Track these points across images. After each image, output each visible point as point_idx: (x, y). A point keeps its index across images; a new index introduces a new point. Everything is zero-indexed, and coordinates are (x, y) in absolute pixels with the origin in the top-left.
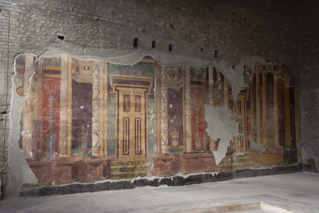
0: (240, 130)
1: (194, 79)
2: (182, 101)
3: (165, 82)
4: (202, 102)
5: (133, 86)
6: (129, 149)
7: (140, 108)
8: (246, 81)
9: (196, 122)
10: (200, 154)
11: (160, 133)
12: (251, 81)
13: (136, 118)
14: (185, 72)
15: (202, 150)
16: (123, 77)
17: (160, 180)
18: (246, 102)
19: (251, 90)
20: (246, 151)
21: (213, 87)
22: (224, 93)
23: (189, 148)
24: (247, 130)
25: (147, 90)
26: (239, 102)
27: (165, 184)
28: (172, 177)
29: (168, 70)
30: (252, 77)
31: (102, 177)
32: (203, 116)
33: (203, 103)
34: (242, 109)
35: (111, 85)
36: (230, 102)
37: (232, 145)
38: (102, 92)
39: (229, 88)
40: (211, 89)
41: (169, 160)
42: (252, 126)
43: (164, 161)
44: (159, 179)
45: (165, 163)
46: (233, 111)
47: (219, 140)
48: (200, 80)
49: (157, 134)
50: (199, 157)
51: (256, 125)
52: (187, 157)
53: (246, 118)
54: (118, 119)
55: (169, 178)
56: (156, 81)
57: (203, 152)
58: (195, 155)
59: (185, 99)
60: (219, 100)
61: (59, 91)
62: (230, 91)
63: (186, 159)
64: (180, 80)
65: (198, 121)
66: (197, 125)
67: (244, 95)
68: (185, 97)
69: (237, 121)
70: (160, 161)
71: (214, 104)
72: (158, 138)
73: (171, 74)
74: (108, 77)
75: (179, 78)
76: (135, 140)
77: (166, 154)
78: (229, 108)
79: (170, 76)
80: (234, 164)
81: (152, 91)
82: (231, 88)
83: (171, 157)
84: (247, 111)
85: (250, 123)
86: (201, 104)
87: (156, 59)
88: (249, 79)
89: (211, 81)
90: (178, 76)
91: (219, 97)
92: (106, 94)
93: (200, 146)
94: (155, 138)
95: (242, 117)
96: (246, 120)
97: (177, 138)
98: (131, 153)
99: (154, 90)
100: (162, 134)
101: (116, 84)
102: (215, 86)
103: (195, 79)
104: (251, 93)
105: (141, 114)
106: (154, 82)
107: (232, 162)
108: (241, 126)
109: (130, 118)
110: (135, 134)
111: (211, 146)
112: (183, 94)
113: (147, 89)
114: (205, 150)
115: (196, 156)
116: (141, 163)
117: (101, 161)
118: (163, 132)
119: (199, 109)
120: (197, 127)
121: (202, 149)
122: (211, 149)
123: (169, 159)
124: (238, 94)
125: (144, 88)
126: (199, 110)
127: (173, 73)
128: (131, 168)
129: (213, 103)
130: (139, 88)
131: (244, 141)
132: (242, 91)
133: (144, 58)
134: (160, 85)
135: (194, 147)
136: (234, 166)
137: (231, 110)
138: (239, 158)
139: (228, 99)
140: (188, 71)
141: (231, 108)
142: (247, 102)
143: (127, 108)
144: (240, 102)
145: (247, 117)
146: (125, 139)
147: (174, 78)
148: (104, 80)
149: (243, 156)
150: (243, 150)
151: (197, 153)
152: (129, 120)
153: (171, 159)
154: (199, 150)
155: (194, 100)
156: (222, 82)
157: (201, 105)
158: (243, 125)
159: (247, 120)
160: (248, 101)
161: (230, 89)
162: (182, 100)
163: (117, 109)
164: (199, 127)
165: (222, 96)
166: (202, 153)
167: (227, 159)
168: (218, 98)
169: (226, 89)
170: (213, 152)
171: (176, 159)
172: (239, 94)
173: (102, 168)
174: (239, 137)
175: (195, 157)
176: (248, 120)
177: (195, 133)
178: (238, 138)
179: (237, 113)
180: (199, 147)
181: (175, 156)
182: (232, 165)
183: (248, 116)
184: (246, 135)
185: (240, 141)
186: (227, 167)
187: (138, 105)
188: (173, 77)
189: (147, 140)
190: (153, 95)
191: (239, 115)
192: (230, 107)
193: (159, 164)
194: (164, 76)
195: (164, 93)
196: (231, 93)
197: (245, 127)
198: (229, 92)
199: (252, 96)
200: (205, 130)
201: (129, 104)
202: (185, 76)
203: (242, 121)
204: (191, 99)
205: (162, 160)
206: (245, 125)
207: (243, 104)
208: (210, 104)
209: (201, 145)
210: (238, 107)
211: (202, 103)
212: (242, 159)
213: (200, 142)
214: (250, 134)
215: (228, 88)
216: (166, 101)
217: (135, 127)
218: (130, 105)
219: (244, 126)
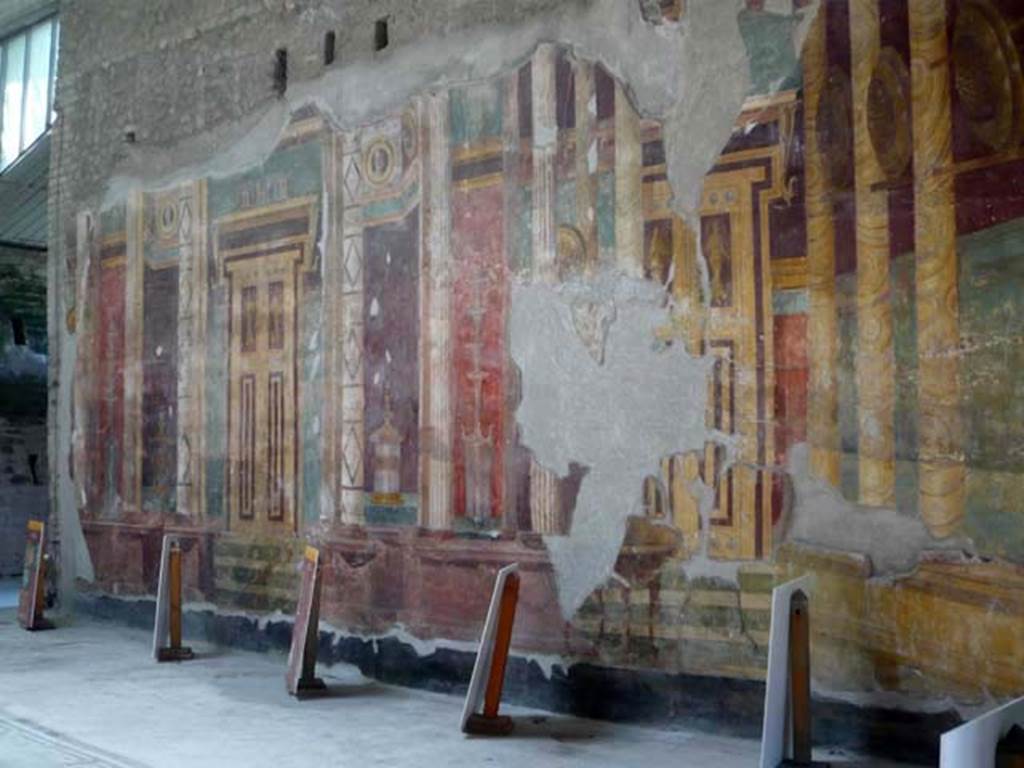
0: (718, 407)
1: (468, 152)
2: (414, 274)
3: (356, 201)
4: (498, 266)
5: (263, 246)
6: (253, 497)
7: (282, 334)
8: (761, 68)
9: (470, 376)
10: (485, 545)
11: (339, 433)
12: (805, 50)
13: (271, 376)
14: (426, 130)
15: (497, 526)
16: (241, 221)
17: (335, 642)
18: (764, 208)
19: (811, 113)
20: (759, 552)
21: (555, 166)
22: (613, 185)
23: (438, 511)
24: (779, 411)
25: (302, 254)
26: (717, 224)
27: (351, 661)
28: (375, 637)
29: (366, 140)
30: (813, 25)
31: (197, 592)
32: (501, 342)
33: (506, 269)
34: (735, 270)
35: (216, 257)
36: (656, 231)
37: (659, 510)
38: (196, 290)
39: (645, 146)
40: (541, 180)
41: (363, 556)
42: (822, 377)
43: (350, 558)
44: (333, 634)
45: (351, 570)
46: (670, 289)
47: (577, 474)
48: (489, 150)
49: (329, 438)
50: (480, 557)
51: (850, 367)
52: (431, 555)
53: (769, 325)
54: (229, 382)
55: (365, 640)
56: (326, 206)
57: (499, 538)
58: (460, 547)
59: (427, 264)
60: (587, 238)
61: (123, 309)
62: (654, 163)
63: (426, 561)
64: (408, 175)
65: (477, 370)
66: (477, 391)
67: (755, 163)
68: (427, 254)
69: (702, 351)
70: (334, 554)
71: (557, 268)
72: (333, 457)
73: (377, 155)
74: (209, 230)
75: (406, 163)
76: (269, 461)
77: (357, 532)
78: (648, 275)
79: (374, 169)
80: (671, 633)
81: (316, 251)
82: (658, 144)
83: (370, 543)
84: (776, 277)
85: (805, 359)
86: (494, 277)
87: (331, 111)
88: (789, 41)
89: (545, 135)
90: (400, 159)
91: (586, 217)
92: (205, 295)
93: (487, 502)
94: (321, 455)
95: (736, 321)
96: (768, 339)
97: (396, 459)
98: (258, 515)
99: (322, 245)
100: (344, 439)
101: (227, 254)
102: (565, 155)
103: (472, 147)
104: (812, 135)
105: (284, 358)
106: (320, 214)
107: (656, 617)
108: (725, 381)
109: (257, 377)
110: (269, 441)
111: (534, 503)
112: (421, 238)
113: (301, 246)
114: (509, 522)
115: (470, 552)
116: (284, 557)
117: (194, 533)
118: (347, 428)
119: (485, 302)
120: (477, 401)
121: (493, 521)
122: (539, 524)
123: (365, 551)
124: (709, 167)
125: (292, 247)
126: (483, 311)
127: (382, 151)
128: (259, 571)
129: (555, 261)
130: (280, 250)
131: (746, 484)
132: (740, 142)
133: (293, 122)
134: (340, 219)
135: (459, 506)
136: (672, 646)
137: (659, 281)
138: (702, 598)
139: (641, 219)
140: (437, 122)
141: (656, 276)
142: (773, 213)
143: (250, 340)
144: (725, 220)
145: (779, 321)
146: (244, 459)
147: (386, 174)
148: (201, 243)
149: (729, 588)
150: (730, 547)
151: (474, 536)
152: (254, 383)
153: (372, 556)
154: (482, 525)
155: (466, 262)
156: (603, 124)
157: (493, 283)
158: (747, 378)
159: (778, 334)
160: (781, 201)
161: (653, 152)
162: (417, 270)
163: (226, 345)
164: (482, 401)
165: (606, 207)
166: (493, 539)
167: (627, 591)
168: (578, 225)
169: (627, 155)
170: (545, 539)
171: (388, 556)
172: (718, 169)
173: (196, 558)
174: (710, 458)
175: (464, 556)
176: (789, 340)
177: (467, 434)
178: (702, 466)
179: (701, 299)
180: (482, 508)
181: (386, 542)
182: (657, 634)
183: (790, 309)
184: (770, 442)
185: (716, 483)
186: (624, 640)
187: (277, 322)
188: (384, 170)
189: (300, 466)
190: (319, 272)
191: (715, 312)
192: (654, 263)
193: (331, 569)
194: (353, 176)
195: (353, 253)
196: (662, 177)
197: (761, 392)
198: (649, 170)
199: (815, 159)
200: (511, 418)
201: (253, 322)
202: (427, 147)
203: (740, 350)
204: (451, 261)
205: (343, 554)
206: (760, 371)
207: (742, 231)
208: (537, 270)
209: (491, 500)
210: (706, 255)
211: (502, 270)
212: (721, 609)
213: (487, 482)
214: (803, 437)
215: (639, 148)
216: (359, 287)
217: (270, 409)
218: (257, 323)
219: (754, 385)
